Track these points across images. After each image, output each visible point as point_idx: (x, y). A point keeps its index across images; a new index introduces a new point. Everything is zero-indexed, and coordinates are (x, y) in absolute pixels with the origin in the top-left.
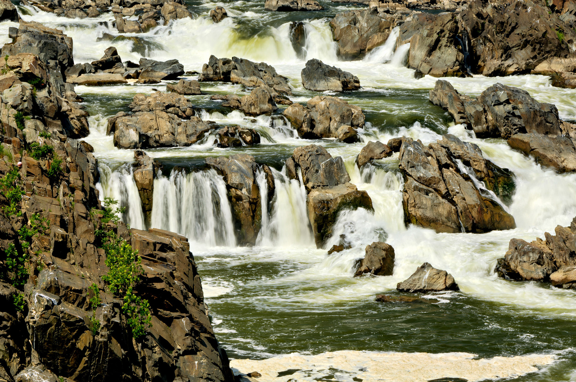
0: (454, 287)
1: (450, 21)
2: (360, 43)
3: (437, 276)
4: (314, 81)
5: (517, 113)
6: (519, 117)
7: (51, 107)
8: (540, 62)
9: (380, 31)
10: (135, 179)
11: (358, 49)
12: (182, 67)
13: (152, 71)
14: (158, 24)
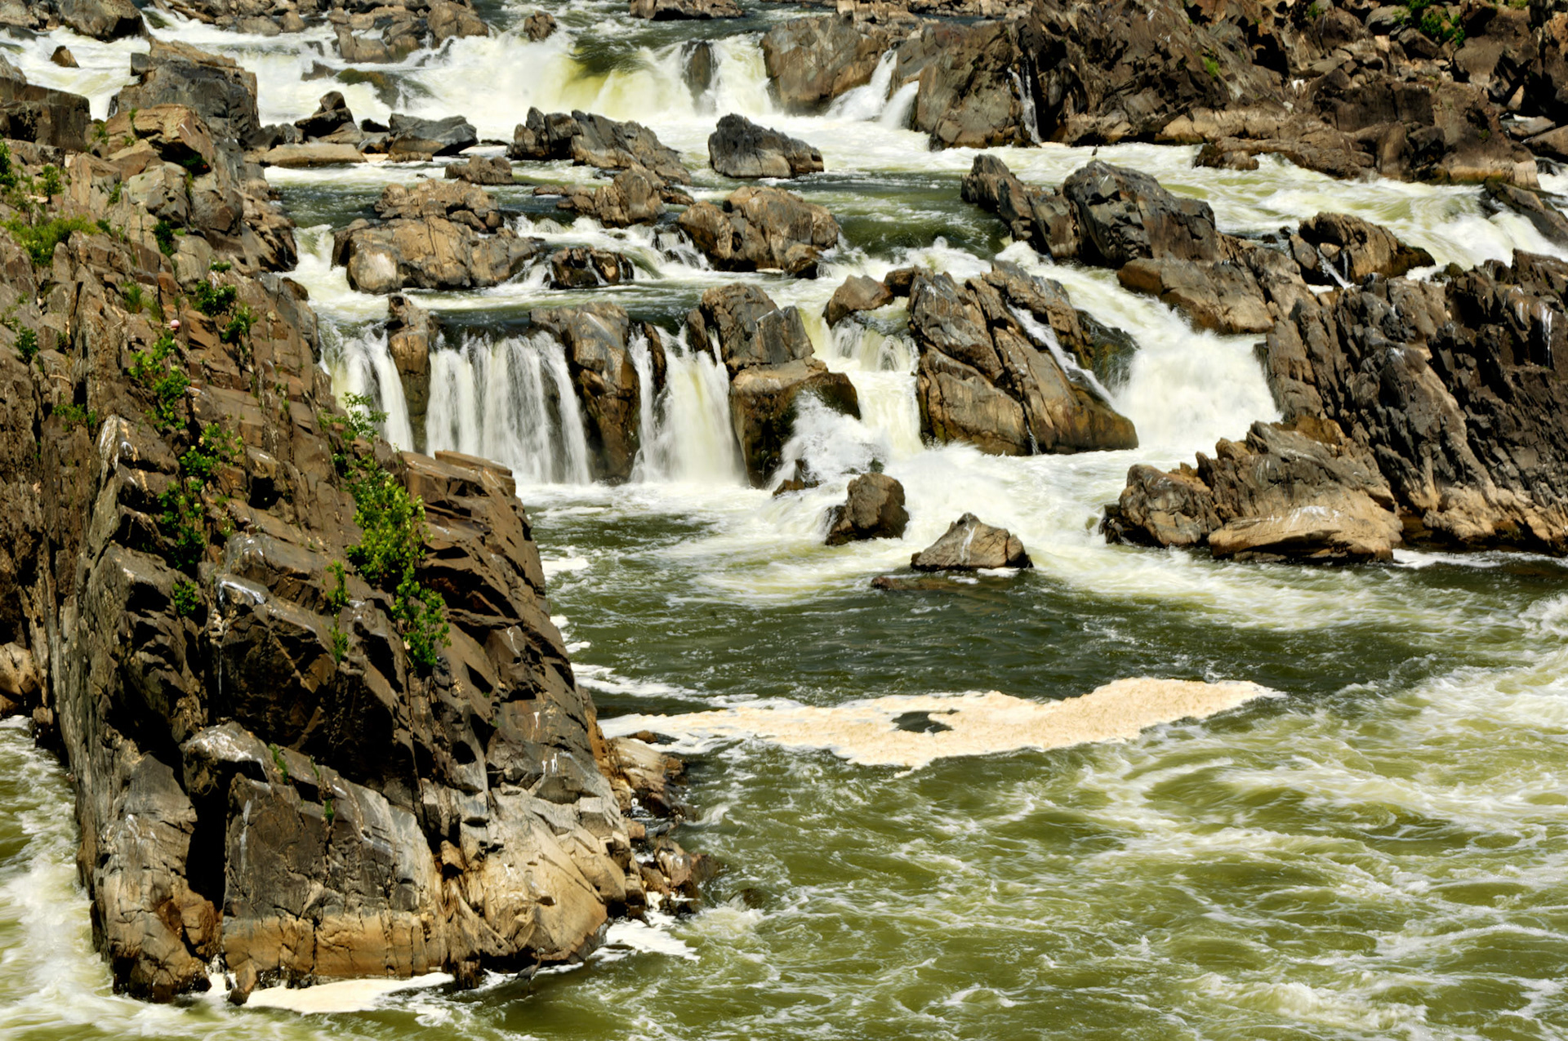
0: (1022, 560)
1: (997, 37)
2: (818, 82)
3: (989, 540)
4: (735, 157)
5: (1135, 218)
6: (1140, 227)
7: (223, 211)
8: (1171, 118)
9: (858, 59)
10: (391, 351)
11: (815, 94)
12: (473, 131)
13: (414, 138)
14: (422, 46)
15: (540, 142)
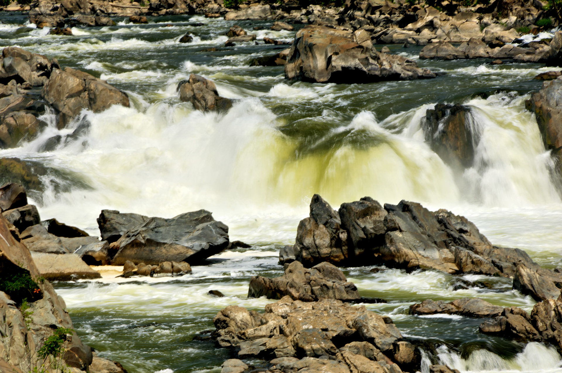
13: (150, 242)
14: (43, 125)
15: (336, 242)
